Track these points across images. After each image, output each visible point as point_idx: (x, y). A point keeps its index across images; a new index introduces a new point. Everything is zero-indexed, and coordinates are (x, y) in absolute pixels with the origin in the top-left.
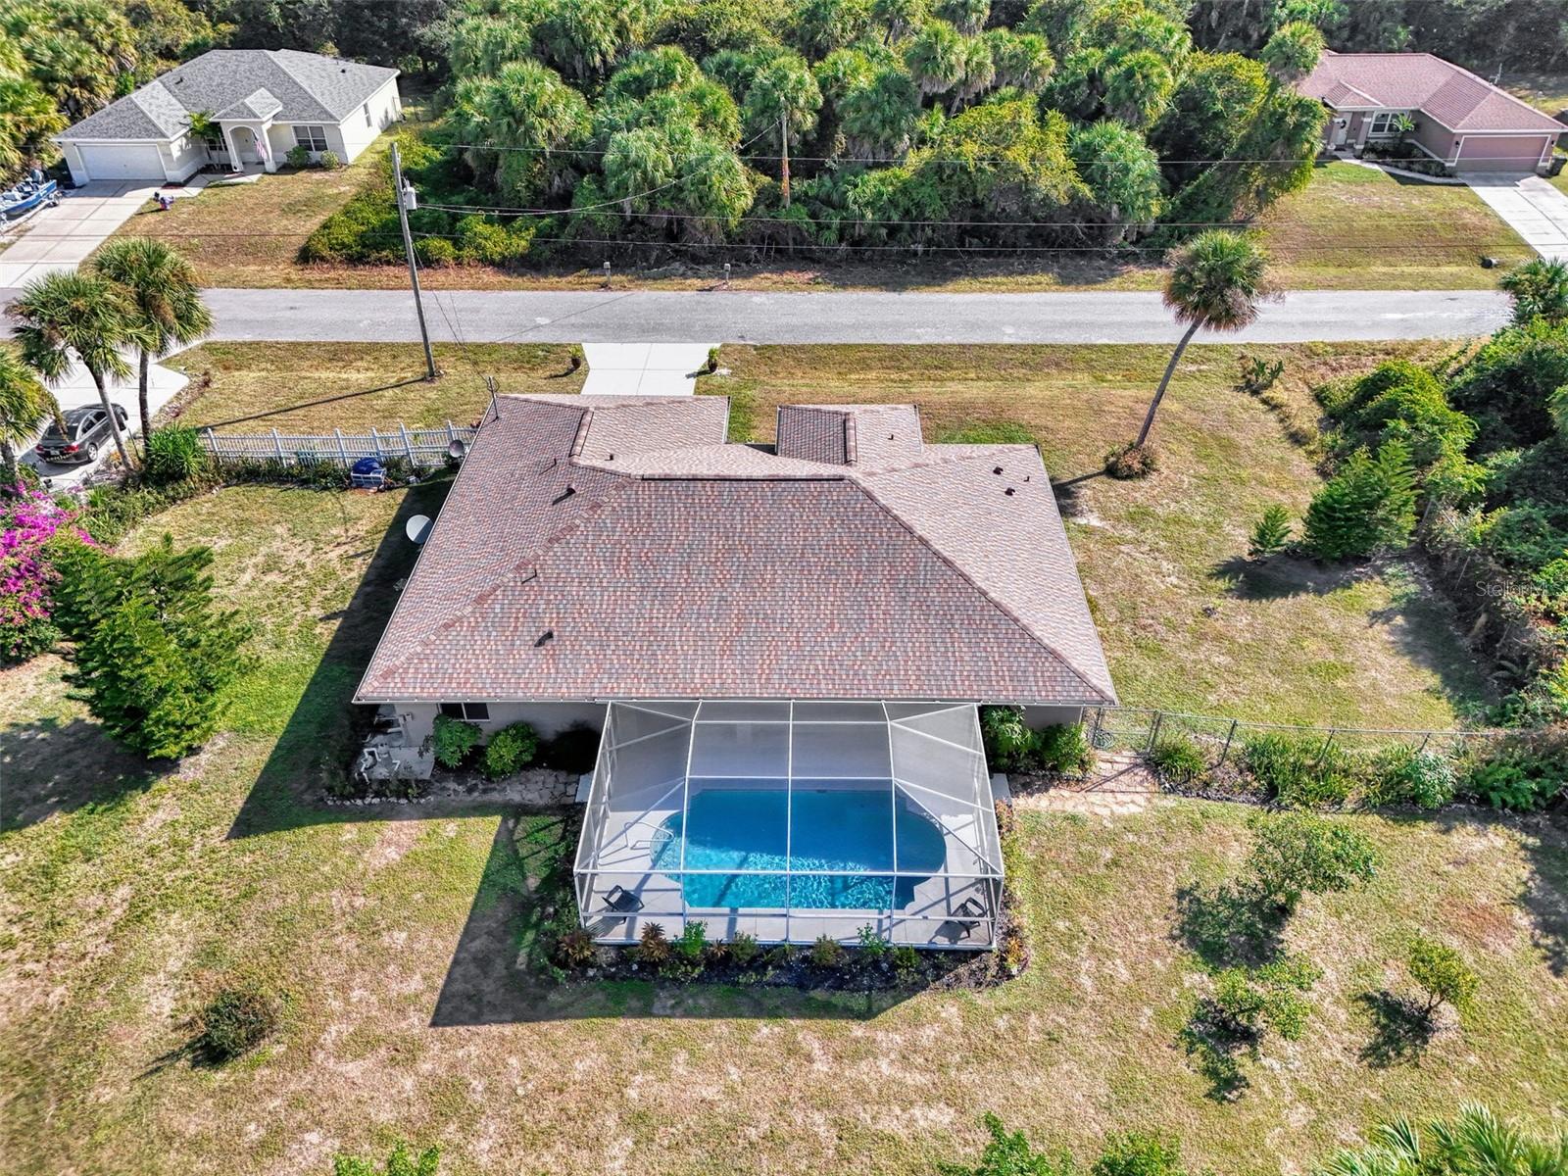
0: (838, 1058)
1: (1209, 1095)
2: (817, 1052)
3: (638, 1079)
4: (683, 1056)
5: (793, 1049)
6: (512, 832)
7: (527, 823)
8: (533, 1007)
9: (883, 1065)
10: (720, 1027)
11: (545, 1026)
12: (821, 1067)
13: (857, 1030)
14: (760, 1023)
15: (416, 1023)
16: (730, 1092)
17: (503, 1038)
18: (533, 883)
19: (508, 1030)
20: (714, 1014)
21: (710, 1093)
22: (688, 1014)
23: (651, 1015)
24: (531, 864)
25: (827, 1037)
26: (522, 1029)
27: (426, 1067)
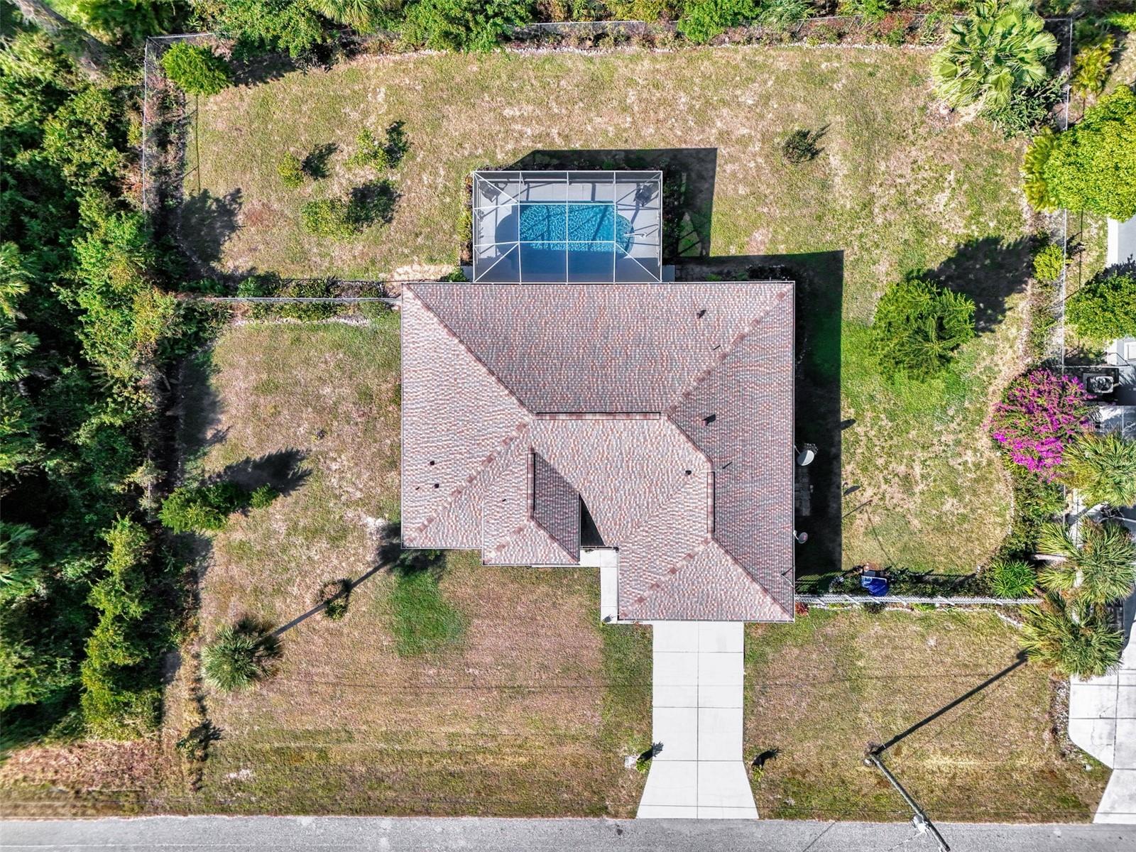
0: (548, 135)
1: (403, 123)
2: (556, 136)
3: (627, 125)
4: (610, 135)
5: (567, 138)
6: (703, 248)
7: (696, 251)
8: (675, 156)
9: (529, 132)
10: (596, 147)
11: (669, 147)
12: (554, 131)
13: (540, 146)
14: (580, 148)
15: (723, 151)
16: (590, 120)
17: (685, 142)
18: (687, 217)
19: (684, 146)
20: (598, 152)
21: (599, 120)
22: (610, 152)
23: (625, 151)
24: (689, 228)
25: (552, 143)
26: (678, 146)
27: (714, 131)
